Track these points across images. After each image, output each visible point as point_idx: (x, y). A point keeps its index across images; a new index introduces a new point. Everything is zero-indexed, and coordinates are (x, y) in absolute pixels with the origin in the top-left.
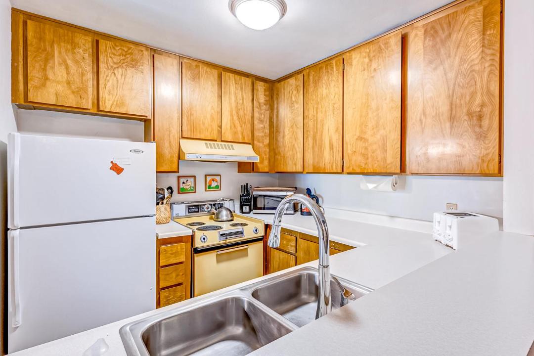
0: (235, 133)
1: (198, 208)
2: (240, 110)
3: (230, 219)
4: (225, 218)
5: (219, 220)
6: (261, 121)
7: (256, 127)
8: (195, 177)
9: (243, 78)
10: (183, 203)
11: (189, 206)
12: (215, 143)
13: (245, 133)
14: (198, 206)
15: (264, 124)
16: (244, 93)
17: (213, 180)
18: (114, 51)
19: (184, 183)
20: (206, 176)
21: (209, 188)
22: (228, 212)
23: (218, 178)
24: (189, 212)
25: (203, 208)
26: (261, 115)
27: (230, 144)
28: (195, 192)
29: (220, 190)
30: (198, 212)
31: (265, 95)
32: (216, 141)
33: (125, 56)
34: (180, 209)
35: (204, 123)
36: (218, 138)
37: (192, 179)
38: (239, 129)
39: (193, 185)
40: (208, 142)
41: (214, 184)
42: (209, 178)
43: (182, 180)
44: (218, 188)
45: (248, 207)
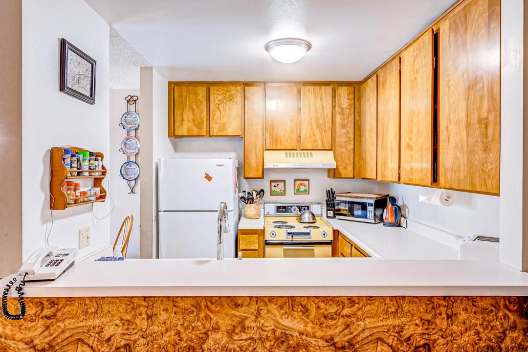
0: (315, 141)
1: (286, 209)
2: (320, 119)
3: (312, 221)
4: (307, 220)
5: (302, 221)
6: (344, 126)
7: (338, 134)
8: (285, 181)
9: (323, 87)
10: (274, 203)
11: (277, 207)
12: (295, 152)
13: (325, 140)
14: (285, 207)
15: (348, 128)
16: (324, 102)
17: (301, 185)
18: (218, 92)
19: (275, 186)
20: (295, 180)
21: (297, 192)
22: (311, 215)
23: (306, 183)
24: (277, 212)
25: (290, 210)
26: (344, 120)
27: (309, 152)
28: (285, 195)
29: (309, 194)
30: (286, 212)
31: (348, 99)
32: (296, 150)
33: (225, 94)
34: (271, 208)
35: (284, 136)
36: (297, 147)
37: (282, 184)
38: (319, 137)
39: (283, 189)
40: (288, 152)
41: (302, 188)
42: (298, 183)
43: (274, 184)
44: (307, 192)
45: (332, 212)
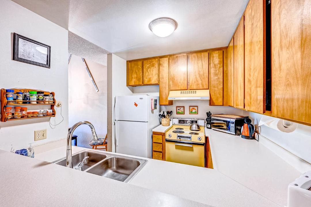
0: (198, 84)
1: (184, 122)
2: (201, 72)
3: (197, 129)
4: (194, 129)
5: (191, 129)
6: (216, 75)
7: (212, 79)
8: (184, 107)
9: (202, 53)
10: (178, 118)
11: (179, 120)
12: (186, 91)
13: (204, 83)
14: (184, 120)
15: (219, 76)
16: (203, 62)
17: (193, 109)
18: (147, 63)
19: (179, 109)
20: (190, 106)
21: (191, 112)
22: (197, 126)
23: (196, 108)
24: (179, 123)
25: (186, 122)
26: (216, 71)
27: (194, 90)
28: (184, 114)
30: (184, 123)
31: (219, 58)
32: (187, 90)
33: (150, 63)
34: (176, 121)
35: (180, 82)
36: (188, 88)
37: (182, 108)
38: (200, 82)
39: (183, 111)
40: (182, 91)
41: (194, 111)
42: (191, 108)
43: (178, 108)
44: (197, 113)
45: (210, 125)
